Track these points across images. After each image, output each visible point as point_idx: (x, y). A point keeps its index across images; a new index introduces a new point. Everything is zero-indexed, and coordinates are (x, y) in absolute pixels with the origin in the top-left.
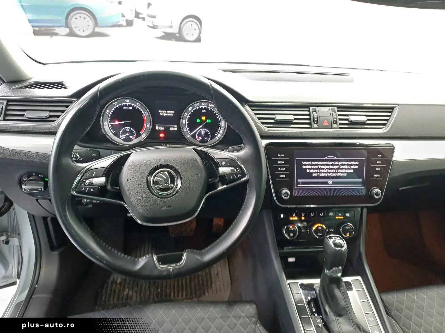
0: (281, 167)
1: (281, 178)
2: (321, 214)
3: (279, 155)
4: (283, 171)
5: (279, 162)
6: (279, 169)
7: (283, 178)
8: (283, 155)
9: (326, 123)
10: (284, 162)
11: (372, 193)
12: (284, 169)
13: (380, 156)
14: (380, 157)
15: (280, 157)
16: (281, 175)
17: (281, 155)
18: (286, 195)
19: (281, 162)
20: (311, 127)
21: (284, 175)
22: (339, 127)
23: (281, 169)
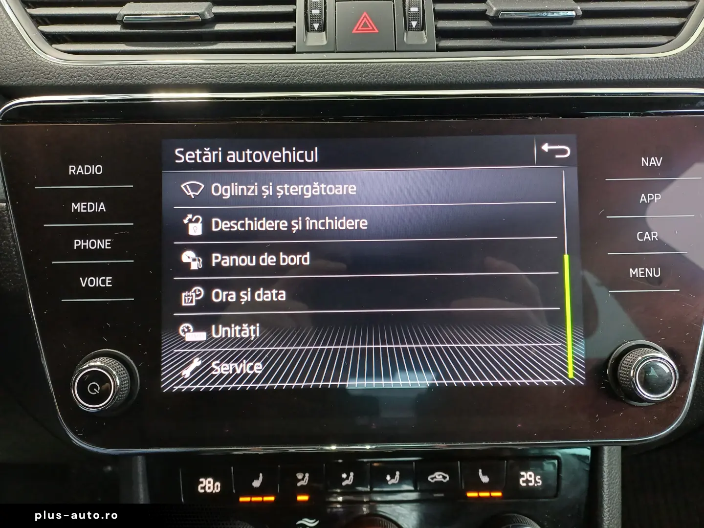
0: (85, 234)
1: (89, 292)
2: (393, 477)
3: (72, 170)
4: (100, 253)
5: (78, 207)
6: (78, 243)
7: (97, 292)
8: (96, 170)
9: (365, 25)
10: (102, 207)
11: (621, 371)
12: (104, 244)
13: (655, 162)
14: (652, 170)
15: (81, 179)
16: (86, 278)
17: (88, 168)
18: (96, 387)
19: (89, 204)
20: (291, 47)
21: (104, 278)
22: (437, 45)
23: (87, 241)
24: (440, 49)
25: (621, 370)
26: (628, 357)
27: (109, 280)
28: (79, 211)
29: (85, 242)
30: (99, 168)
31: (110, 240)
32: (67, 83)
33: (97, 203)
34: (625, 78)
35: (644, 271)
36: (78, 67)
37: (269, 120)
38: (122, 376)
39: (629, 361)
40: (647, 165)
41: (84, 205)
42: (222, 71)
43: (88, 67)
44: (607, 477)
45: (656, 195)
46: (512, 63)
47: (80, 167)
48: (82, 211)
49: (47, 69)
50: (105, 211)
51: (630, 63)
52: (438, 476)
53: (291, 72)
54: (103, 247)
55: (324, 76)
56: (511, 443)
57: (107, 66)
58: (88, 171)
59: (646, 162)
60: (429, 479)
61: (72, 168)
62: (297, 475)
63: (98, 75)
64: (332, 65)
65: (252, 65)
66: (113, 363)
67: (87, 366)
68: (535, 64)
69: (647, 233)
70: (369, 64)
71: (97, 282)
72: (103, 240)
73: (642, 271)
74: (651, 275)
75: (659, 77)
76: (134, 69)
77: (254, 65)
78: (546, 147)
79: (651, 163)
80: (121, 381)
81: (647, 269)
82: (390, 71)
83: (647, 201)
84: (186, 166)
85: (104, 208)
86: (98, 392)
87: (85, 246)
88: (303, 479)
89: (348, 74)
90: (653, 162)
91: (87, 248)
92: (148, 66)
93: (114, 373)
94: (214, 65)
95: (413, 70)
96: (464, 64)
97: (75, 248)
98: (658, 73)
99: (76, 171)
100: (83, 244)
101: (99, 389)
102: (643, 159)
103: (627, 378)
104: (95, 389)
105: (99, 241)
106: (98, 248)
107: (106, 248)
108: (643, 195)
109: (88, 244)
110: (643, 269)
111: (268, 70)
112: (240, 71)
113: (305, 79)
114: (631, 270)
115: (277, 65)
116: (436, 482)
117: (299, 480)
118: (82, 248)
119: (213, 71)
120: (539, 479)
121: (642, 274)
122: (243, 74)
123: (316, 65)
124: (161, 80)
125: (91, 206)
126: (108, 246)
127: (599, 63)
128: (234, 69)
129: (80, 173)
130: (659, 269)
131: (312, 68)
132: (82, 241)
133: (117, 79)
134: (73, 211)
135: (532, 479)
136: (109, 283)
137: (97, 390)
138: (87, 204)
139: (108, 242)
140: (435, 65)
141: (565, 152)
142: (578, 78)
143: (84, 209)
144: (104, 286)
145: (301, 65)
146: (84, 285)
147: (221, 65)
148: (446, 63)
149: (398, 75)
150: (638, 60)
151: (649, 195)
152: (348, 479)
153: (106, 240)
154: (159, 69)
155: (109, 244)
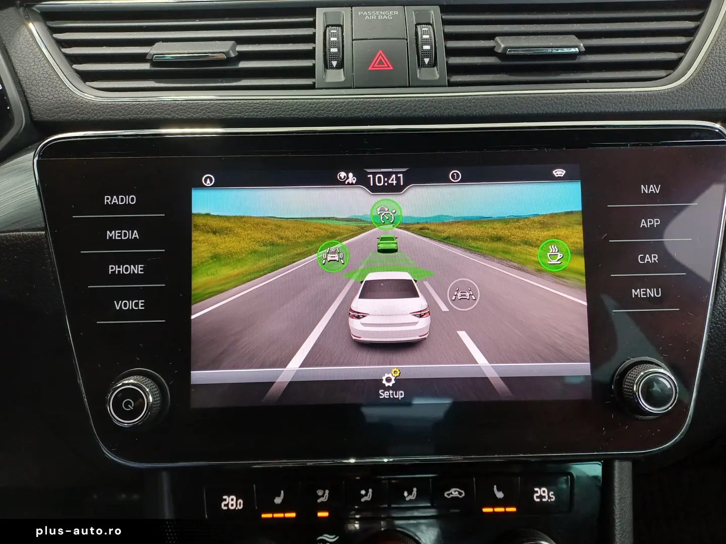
0: (120, 260)
1: (123, 314)
2: (410, 493)
4: (133, 278)
5: (113, 234)
6: (113, 269)
7: (131, 314)
8: (130, 200)
9: (381, 63)
10: (135, 235)
12: (138, 269)
13: (654, 189)
14: (652, 197)
15: (115, 208)
16: (120, 302)
17: (122, 199)
18: (129, 403)
19: (123, 231)
20: (312, 83)
21: (137, 301)
22: (448, 81)
23: (121, 266)
24: (451, 84)
25: (625, 385)
26: (631, 372)
27: (142, 303)
28: (114, 238)
29: (119, 267)
30: (132, 198)
31: (143, 266)
32: (101, 118)
33: (130, 231)
34: (626, 110)
35: (646, 291)
36: (110, 103)
37: (292, 153)
38: (154, 393)
39: (632, 377)
40: (647, 192)
41: (118, 233)
42: (246, 106)
43: (121, 103)
44: (618, 492)
45: (655, 220)
46: (518, 97)
47: (115, 197)
48: (117, 238)
49: (82, 106)
50: (138, 238)
51: (630, 96)
52: (454, 492)
53: (312, 107)
54: (136, 272)
55: (342, 110)
56: (522, 455)
57: (138, 103)
58: (122, 200)
59: (646, 189)
60: (446, 495)
61: (108, 199)
62: (317, 492)
63: (129, 111)
64: (350, 100)
65: (274, 101)
66: (146, 380)
67: (121, 384)
68: (541, 97)
69: (647, 256)
70: (384, 99)
71: (131, 305)
72: (136, 266)
73: (643, 291)
74: (652, 295)
75: (658, 109)
76: (164, 105)
77: (277, 101)
79: (650, 190)
80: (154, 398)
81: (648, 290)
82: (404, 105)
83: (647, 225)
85: (137, 236)
86: (132, 408)
87: (119, 271)
88: (324, 496)
89: (365, 108)
90: (652, 189)
91: (121, 273)
92: (177, 102)
93: (148, 390)
94: (239, 101)
95: (426, 104)
96: (473, 99)
97: (110, 273)
98: (657, 106)
99: (111, 202)
100: (117, 269)
101: (133, 406)
102: (642, 186)
103: (631, 392)
104: (129, 406)
105: (132, 266)
106: (132, 273)
107: (139, 272)
108: (643, 220)
109: (122, 269)
110: (645, 289)
111: (289, 105)
112: (264, 106)
113: (325, 113)
114: (633, 290)
115: (298, 101)
116: (452, 497)
117: (320, 497)
118: (117, 273)
119: (238, 106)
120: (552, 495)
121: (644, 295)
122: (266, 110)
123: (335, 100)
124: (189, 114)
125: (125, 233)
126: (141, 271)
127: (601, 96)
128: (257, 105)
129: (115, 203)
130: (660, 289)
131: (331, 103)
132: (117, 266)
133: (147, 114)
134: (108, 238)
135: (546, 494)
136: (142, 306)
137: (131, 406)
138: (122, 232)
139: (141, 267)
140: (447, 100)
142: (582, 110)
143: (118, 236)
144: (137, 308)
145: (321, 101)
146: (118, 308)
147: (245, 101)
148: (457, 97)
149: (411, 109)
150: (638, 93)
151: (648, 220)
152: (367, 496)
153: (140, 266)
154: (187, 105)
155: (142, 269)
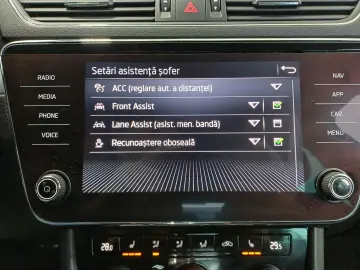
0: (45, 110)
1: (46, 140)
2: (203, 243)
3: (39, 77)
4: (52, 120)
5: (42, 96)
6: (42, 115)
7: (50, 140)
8: (51, 77)
9: (191, 8)
10: (54, 97)
11: (323, 184)
12: (55, 116)
13: (340, 76)
15: (43, 82)
16: (45, 133)
18: (48, 188)
19: (47, 95)
20: (153, 19)
22: (227, 19)
23: (46, 114)
24: (229, 20)
26: (327, 176)
28: (42, 99)
30: (53, 77)
33: (51, 95)
36: (44, 28)
38: (62, 184)
40: (336, 77)
41: (45, 96)
42: (117, 30)
44: (317, 244)
45: (340, 93)
46: (265, 27)
47: (43, 76)
48: (44, 98)
50: (56, 98)
52: (227, 243)
53: (153, 31)
56: (265, 222)
58: (47, 78)
60: (222, 245)
62: (153, 241)
64: (173, 27)
65: (132, 27)
66: (57, 176)
67: (44, 177)
69: (336, 112)
70: (192, 27)
71: (51, 135)
72: (54, 114)
74: (339, 134)
78: (283, 68)
79: (338, 76)
80: (61, 186)
82: (203, 31)
83: (336, 96)
84: (97, 76)
87: (45, 116)
88: (156, 244)
92: (80, 28)
93: (58, 182)
94: (113, 27)
97: (40, 117)
99: (41, 78)
101: (50, 190)
102: (334, 74)
103: (327, 187)
104: (47, 190)
105: (52, 114)
106: (51, 117)
108: (334, 93)
110: (335, 131)
111: (140, 30)
113: (160, 34)
114: (328, 131)
115: (146, 27)
116: (226, 246)
117: (154, 245)
118: (43, 117)
119: (113, 30)
120: (280, 246)
121: (334, 134)
122: (128, 32)
123: (165, 27)
124: (86, 34)
127: (311, 27)
128: (123, 29)
129: (43, 79)
131: (163, 29)
133: (64, 34)
134: (39, 99)
135: (277, 245)
141: (293, 70)
142: (300, 34)
144: (54, 137)
145: (157, 27)
146: (43, 137)
151: (337, 93)
152: (180, 244)
154: (85, 29)
155: (57, 115)
